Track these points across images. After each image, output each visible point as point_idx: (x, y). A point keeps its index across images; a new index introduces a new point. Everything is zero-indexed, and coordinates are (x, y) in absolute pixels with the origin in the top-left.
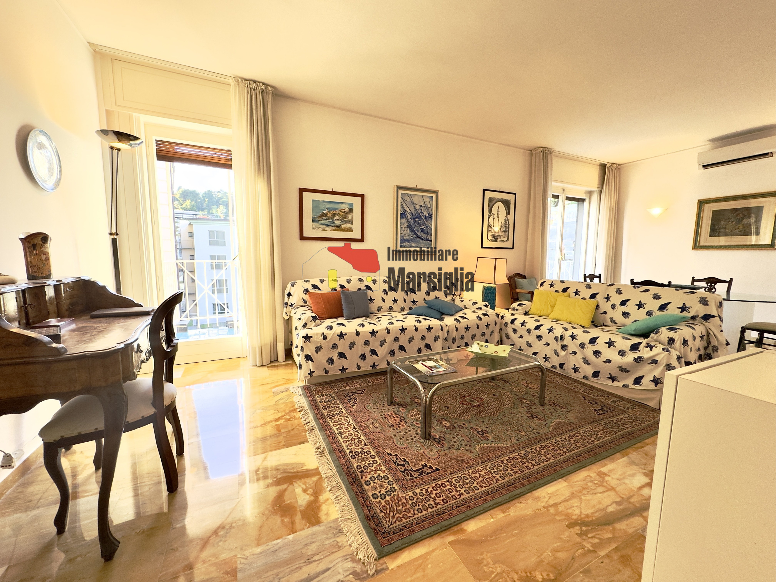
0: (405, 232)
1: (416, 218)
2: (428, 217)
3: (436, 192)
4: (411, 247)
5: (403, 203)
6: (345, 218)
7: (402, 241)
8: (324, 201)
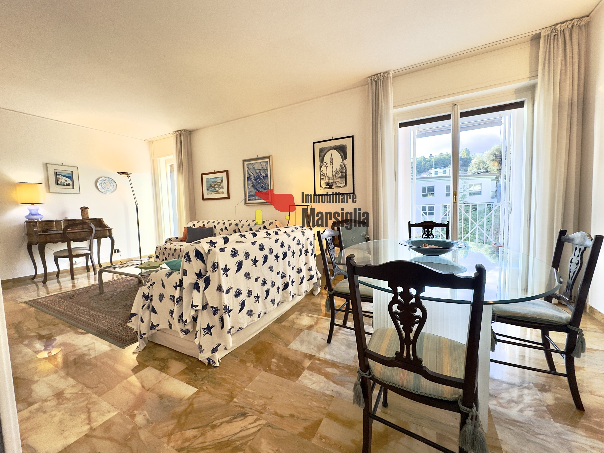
0: (251, 190)
1: (257, 179)
2: (265, 177)
3: (268, 157)
4: (255, 200)
5: (248, 170)
6: (220, 186)
7: (249, 196)
8: (211, 178)
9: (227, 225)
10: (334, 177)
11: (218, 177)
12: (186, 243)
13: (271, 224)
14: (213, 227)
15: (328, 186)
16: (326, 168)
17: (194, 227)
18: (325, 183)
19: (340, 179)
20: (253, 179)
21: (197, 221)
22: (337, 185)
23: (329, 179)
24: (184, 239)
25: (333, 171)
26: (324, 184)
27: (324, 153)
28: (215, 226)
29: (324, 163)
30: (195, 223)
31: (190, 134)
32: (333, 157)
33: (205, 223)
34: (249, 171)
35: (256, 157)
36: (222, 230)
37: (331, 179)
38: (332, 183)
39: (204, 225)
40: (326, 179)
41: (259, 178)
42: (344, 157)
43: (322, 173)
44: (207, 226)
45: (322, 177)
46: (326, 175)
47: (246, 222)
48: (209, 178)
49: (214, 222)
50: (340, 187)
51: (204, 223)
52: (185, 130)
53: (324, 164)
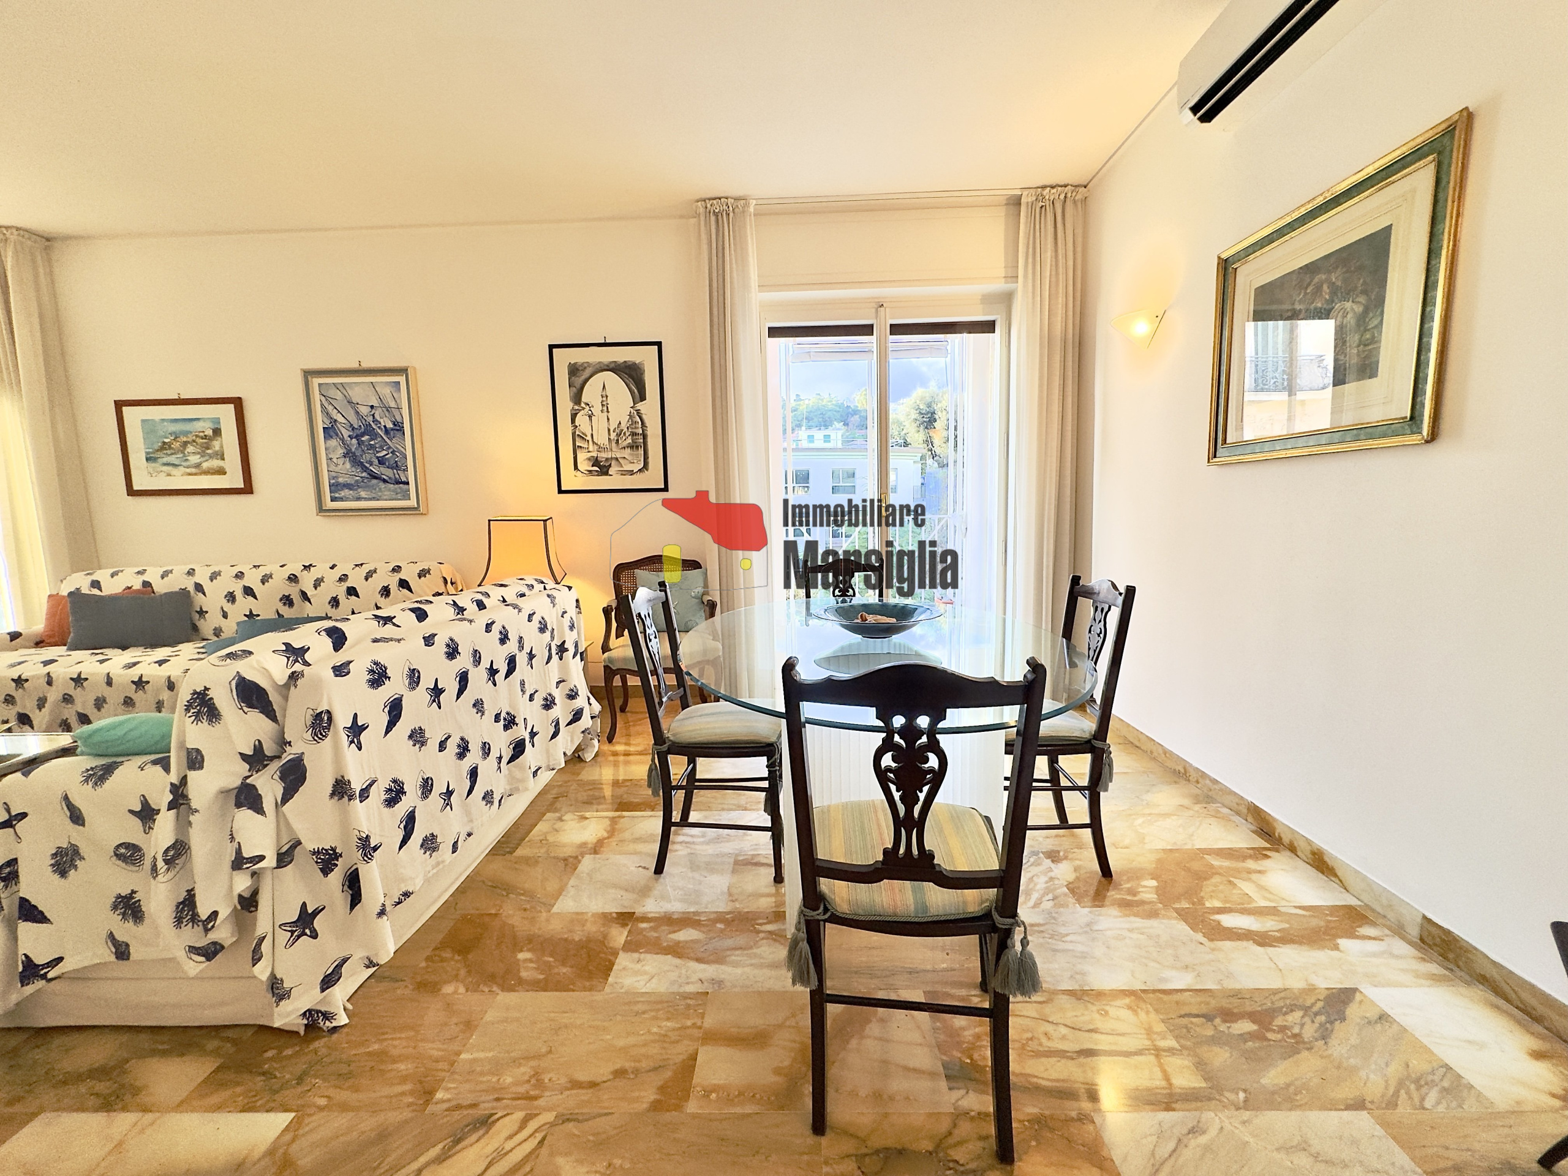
0: (340, 467)
1: (363, 435)
2: (392, 429)
3: (403, 371)
4: (359, 499)
5: (326, 404)
6: (208, 449)
7: (335, 487)
8: (163, 420)
9: (252, 579)
10: (614, 444)
11: (198, 419)
12: (69, 649)
13: (423, 574)
14: (191, 589)
15: (597, 469)
16: (591, 420)
17: (96, 592)
18: (589, 459)
19: (628, 451)
20: (346, 434)
21: (112, 571)
22: (622, 466)
23: (600, 449)
24: (50, 637)
25: (609, 430)
26: (586, 462)
27: (583, 378)
28: (199, 588)
29: (583, 405)
30: (101, 575)
31: (46, 248)
32: (608, 391)
33: (153, 576)
34: (330, 408)
35: (355, 365)
36: (231, 597)
37: (605, 449)
38: (607, 459)
39: (146, 584)
40: (591, 449)
41: (369, 431)
42: (640, 394)
43: (577, 433)
44: (161, 587)
45: (577, 444)
46: (589, 438)
47: (332, 568)
48: (157, 418)
49: (191, 573)
50: (632, 473)
51: (146, 577)
52: (18, 229)
53: (584, 409)
